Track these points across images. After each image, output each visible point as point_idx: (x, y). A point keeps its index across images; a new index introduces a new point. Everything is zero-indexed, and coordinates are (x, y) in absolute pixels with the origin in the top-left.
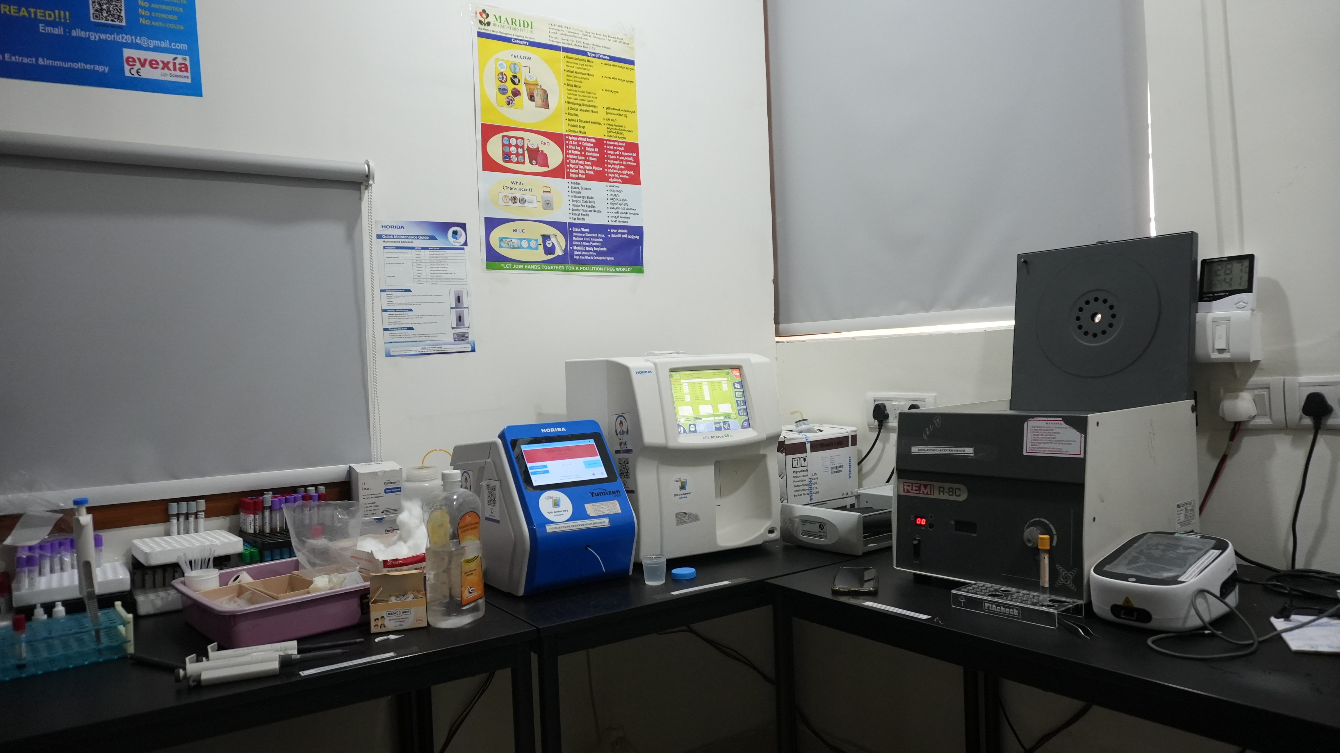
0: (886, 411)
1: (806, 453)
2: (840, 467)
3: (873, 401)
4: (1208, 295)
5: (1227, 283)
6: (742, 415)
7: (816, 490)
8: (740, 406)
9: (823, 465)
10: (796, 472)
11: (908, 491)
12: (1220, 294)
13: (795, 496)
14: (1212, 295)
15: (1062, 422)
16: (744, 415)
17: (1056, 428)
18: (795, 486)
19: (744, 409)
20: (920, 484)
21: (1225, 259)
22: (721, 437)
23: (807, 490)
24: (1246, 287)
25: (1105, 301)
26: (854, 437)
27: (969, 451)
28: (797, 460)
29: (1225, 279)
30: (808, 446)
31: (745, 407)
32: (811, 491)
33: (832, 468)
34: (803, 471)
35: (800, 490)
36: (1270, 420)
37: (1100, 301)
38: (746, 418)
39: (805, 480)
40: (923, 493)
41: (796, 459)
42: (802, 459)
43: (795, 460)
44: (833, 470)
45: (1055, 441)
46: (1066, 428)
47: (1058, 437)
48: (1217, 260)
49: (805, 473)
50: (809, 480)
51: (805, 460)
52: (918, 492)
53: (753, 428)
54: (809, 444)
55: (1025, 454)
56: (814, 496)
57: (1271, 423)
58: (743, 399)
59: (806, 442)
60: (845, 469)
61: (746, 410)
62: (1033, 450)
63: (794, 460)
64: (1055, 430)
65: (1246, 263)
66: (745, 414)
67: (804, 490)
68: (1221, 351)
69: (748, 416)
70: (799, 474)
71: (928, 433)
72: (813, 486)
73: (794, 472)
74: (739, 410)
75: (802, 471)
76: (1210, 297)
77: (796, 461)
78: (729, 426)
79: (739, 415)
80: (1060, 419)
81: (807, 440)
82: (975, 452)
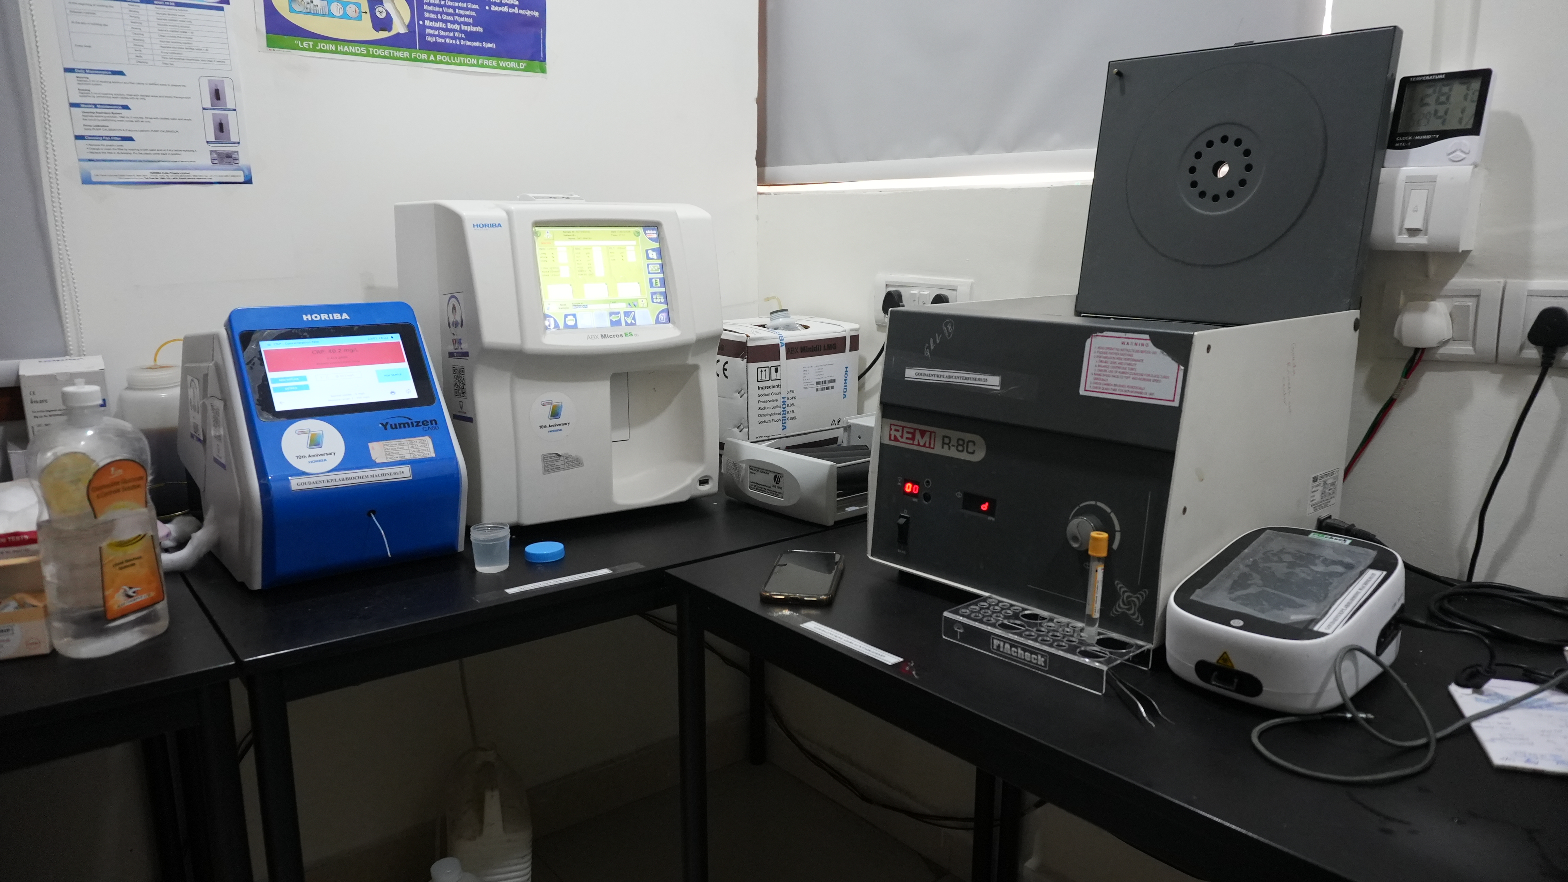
0: (902, 302)
1: (780, 360)
2: (831, 381)
3: (885, 286)
4: (1404, 138)
5: (1440, 117)
6: (657, 302)
7: (792, 415)
8: (655, 287)
9: (805, 379)
10: (763, 388)
11: (896, 439)
12: (1424, 137)
13: (760, 422)
14: (1410, 138)
15: (1150, 342)
16: (660, 303)
17: (1137, 351)
18: (760, 409)
19: (661, 293)
20: (915, 429)
21: (1440, 77)
22: (617, 336)
23: (779, 414)
24: (1470, 126)
25: (1238, 142)
26: (855, 340)
27: (993, 382)
28: (765, 371)
29: (1436, 111)
30: (783, 351)
31: (663, 290)
32: (784, 416)
33: (818, 383)
34: (774, 387)
35: (768, 415)
36: (1471, 348)
37: (1231, 141)
38: (665, 307)
39: (777, 400)
40: (919, 445)
41: (763, 369)
42: (773, 369)
43: (762, 371)
44: (819, 387)
45: (1135, 374)
46: (1155, 353)
47: (1140, 368)
48: (1427, 78)
49: (777, 390)
50: (782, 400)
51: (776, 371)
52: (911, 442)
53: (674, 323)
54: (784, 347)
55: (1082, 392)
56: (789, 424)
57: (1472, 353)
58: (661, 276)
59: (780, 345)
60: (839, 385)
61: (665, 295)
62: (1096, 388)
63: (760, 370)
64: (1136, 356)
65: (1476, 85)
66: (662, 300)
67: (775, 414)
68: (1413, 232)
69: (667, 304)
70: (766, 391)
71: (932, 348)
72: (788, 409)
73: (759, 388)
74: (653, 294)
75: (771, 387)
76: (1407, 141)
77: (763, 372)
78: (634, 318)
79: (653, 301)
80: (1147, 337)
81: (782, 341)
82: (1003, 383)
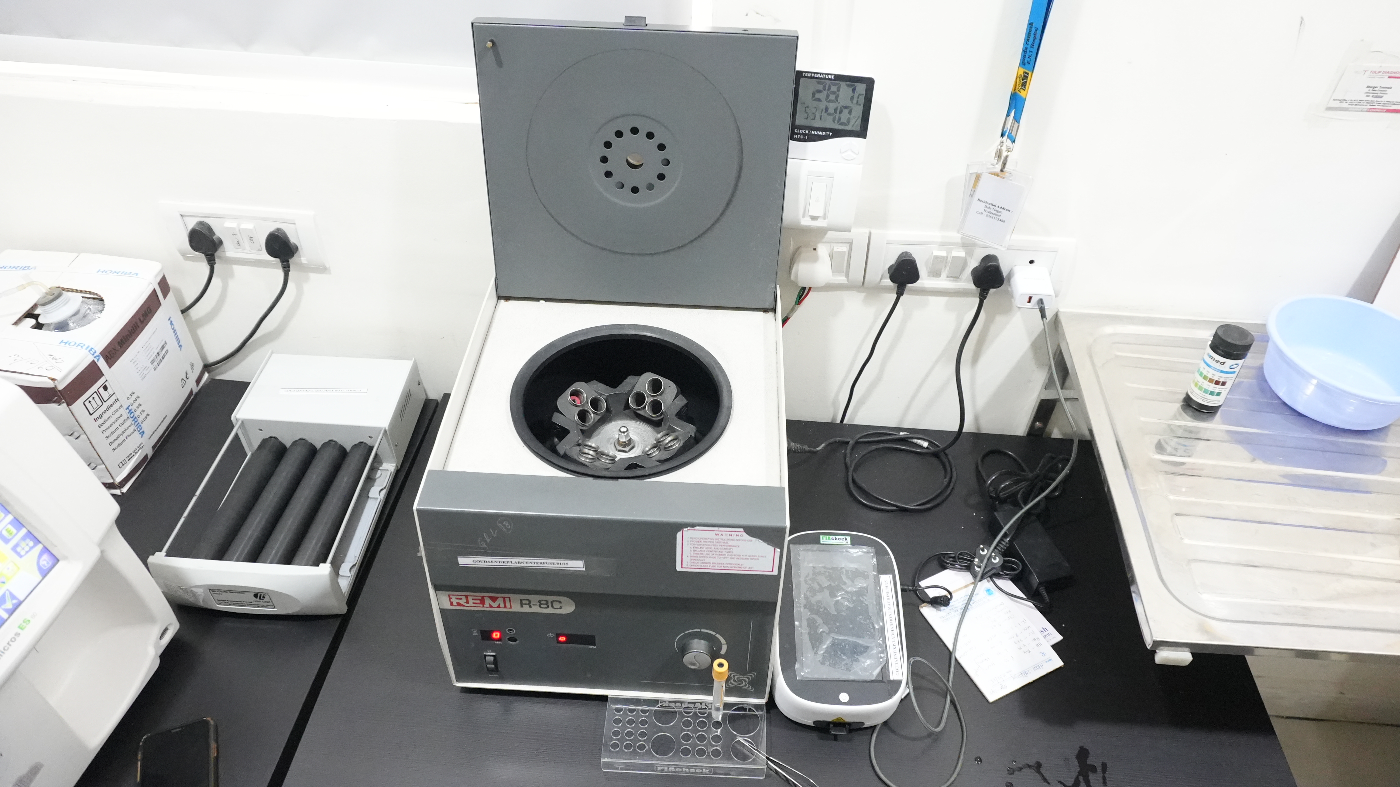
0: (215, 234)
1: (103, 375)
2: (163, 348)
4: (801, 131)
5: (829, 114)
6: (27, 552)
7: (144, 415)
8: (12, 538)
9: (138, 370)
10: (101, 416)
11: (459, 604)
12: (819, 133)
13: (114, 450)
14: (807, 132)
15: (744, 534)
16: (31, 548)
17: (733, 540)
18: (107, 438)
19: (24, 539)
20: (483, 597)
21: (830, 77)
22: (13, 640)
23: (130, 426)
24: (858, 129)
25: (650, 135)
26: (164, 284)
27: (577, 565)
28: (93, 398)
29: (827, 110)
30: (102, 364)
31: (24, 531)
32: (136, 423)
33: (152, 362)
34: (111, 405)
35: (119, 436)
36: (846, 279)
37: (642, 133)
38: (40, 547)
39: (121, 416)
40: (491, 606)
41: (91, 399)
42: (101, 390)
43: (90, 402)
44: (155, 364)
45: (732, 555)
46: (751, 541)
47: (736, 551)
48: (818, 76)
49: (116, 406)
50: (128, 411)
51: (105, 388)
52: (481, 605)
53: (65, 558)
54: (102, 359)
55: (679, 568)
56: (145, 427)
57: (846, 282)
58: (10, 517)
59: (96, 360)
60: (172, 345)
61: (30, 535)
62: (694, 565)
63: (87, 403)
64: (731, 543)
65: (861, 88)
66: (31, 544)
67: (126, 430)
68: (815, 217)
69: (40, 542)
70: (105, 416)
71: (488, 541)
72: (137, 414)
73: (95, 420)
74: (14, 549)
75: (108, 408)
76: (804, 135)
77: (93, 402)
78: (13, 597)
79: (21, 556)
80: (742, 530)
81: (96, 355)
82: (586, 565)
